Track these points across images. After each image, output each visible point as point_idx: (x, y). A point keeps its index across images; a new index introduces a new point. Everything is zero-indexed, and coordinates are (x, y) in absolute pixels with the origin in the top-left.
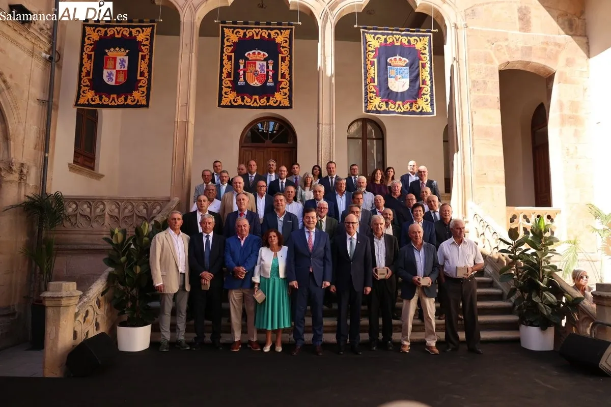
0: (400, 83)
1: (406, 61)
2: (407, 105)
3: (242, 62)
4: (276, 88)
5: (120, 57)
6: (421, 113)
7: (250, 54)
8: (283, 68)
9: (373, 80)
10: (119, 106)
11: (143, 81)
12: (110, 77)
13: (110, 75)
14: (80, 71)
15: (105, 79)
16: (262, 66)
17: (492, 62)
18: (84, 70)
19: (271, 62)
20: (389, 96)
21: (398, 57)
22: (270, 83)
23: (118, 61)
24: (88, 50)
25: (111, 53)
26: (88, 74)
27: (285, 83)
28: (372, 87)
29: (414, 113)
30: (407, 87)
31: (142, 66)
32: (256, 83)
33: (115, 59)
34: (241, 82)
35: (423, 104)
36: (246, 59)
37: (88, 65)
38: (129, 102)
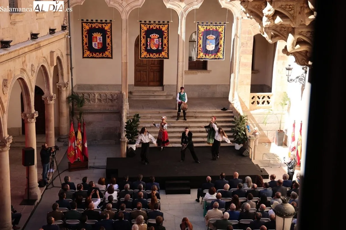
0: (211, 47)
1: (214, 37)
2: (213, 56)
3: (149, 39)
4: (162, 50)
5: (98, 37)
6: (219, 59)
7: (152, 36)
8: (165, 41)
9: (200, 46)
10: (100, 58)
11: (109, 47)
12: (95, 45)
13: (95, 44)
14: (83, 43)
15: (94, 46)
16: (157, 41)
17: (251, 34)
18: (84, 42)
19: (160, 39)
20: (207, 52)
21: (211, 35)
22: (160, 48)
23: (98, 39)
24: (85, 33)
25: (95, 35)
26: (86, 44)
27: (166, 48)
28: (200, 49)
29: (216, 59)
30: (214, 48)
31: (108, 41)
32: (154, 48)
33: (96, 37)
34: (149, 48)
35: (220, 55)
36: (150, 38)
37: (86, 40)
38: (104, 56)
